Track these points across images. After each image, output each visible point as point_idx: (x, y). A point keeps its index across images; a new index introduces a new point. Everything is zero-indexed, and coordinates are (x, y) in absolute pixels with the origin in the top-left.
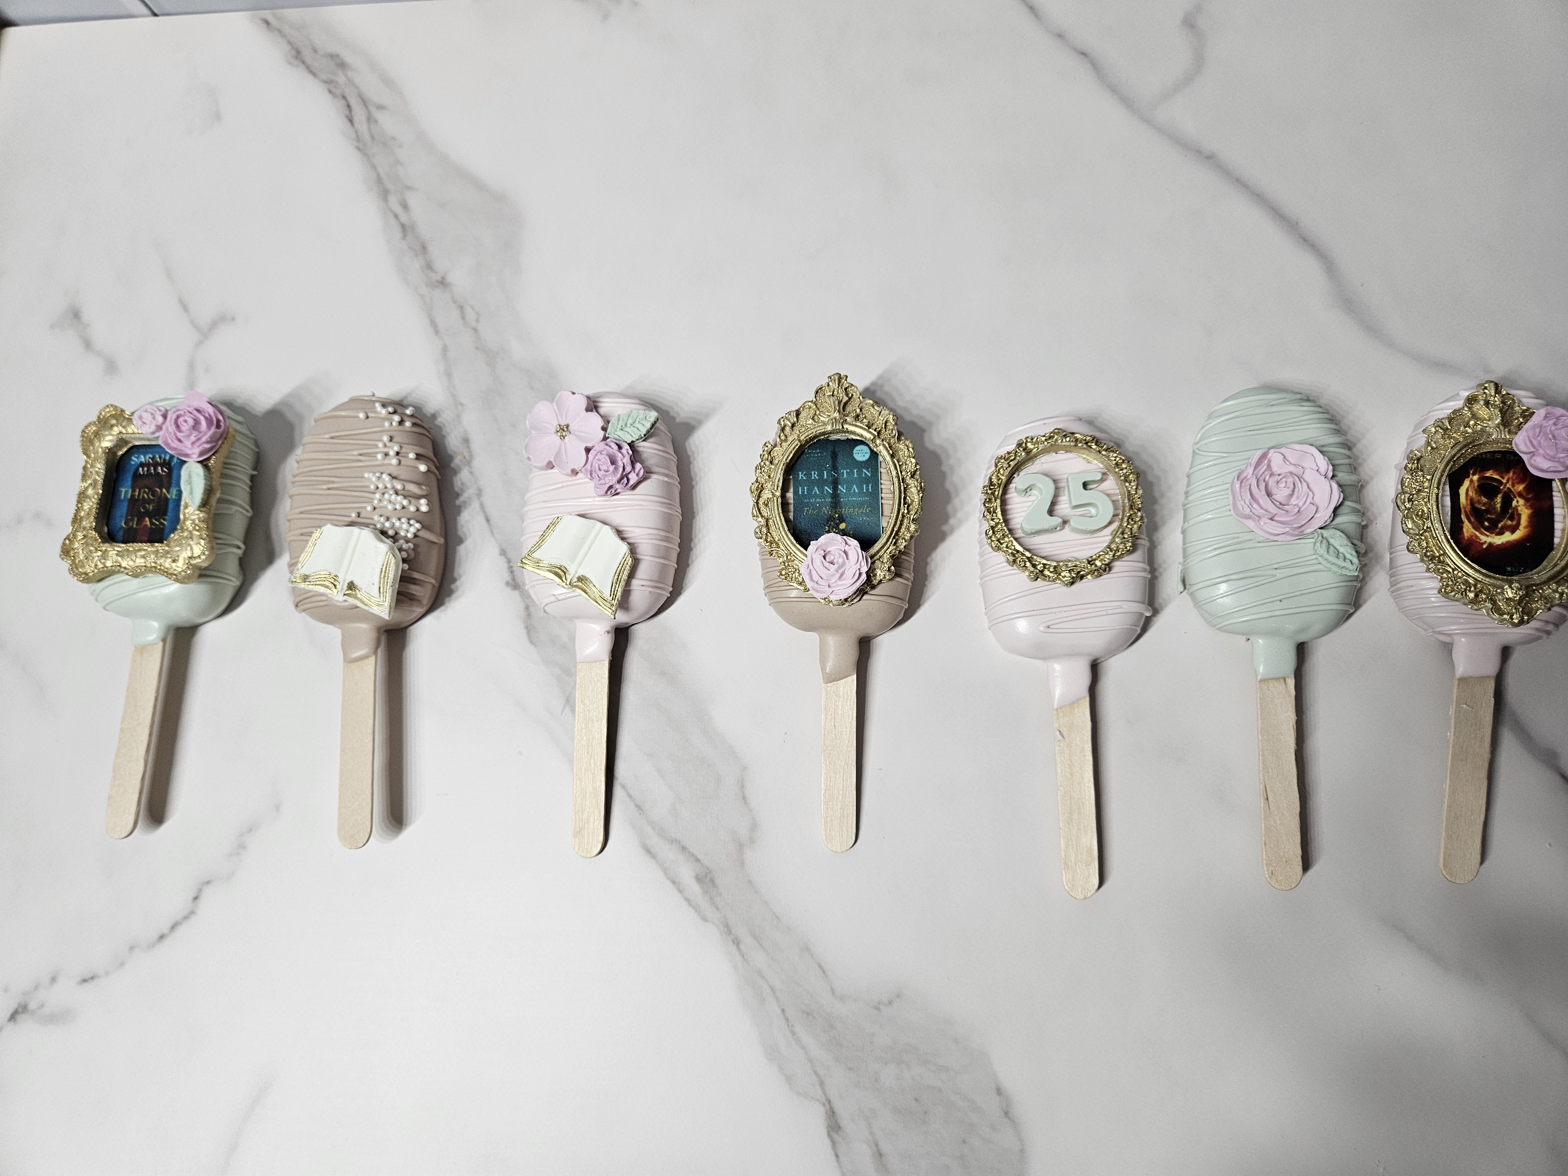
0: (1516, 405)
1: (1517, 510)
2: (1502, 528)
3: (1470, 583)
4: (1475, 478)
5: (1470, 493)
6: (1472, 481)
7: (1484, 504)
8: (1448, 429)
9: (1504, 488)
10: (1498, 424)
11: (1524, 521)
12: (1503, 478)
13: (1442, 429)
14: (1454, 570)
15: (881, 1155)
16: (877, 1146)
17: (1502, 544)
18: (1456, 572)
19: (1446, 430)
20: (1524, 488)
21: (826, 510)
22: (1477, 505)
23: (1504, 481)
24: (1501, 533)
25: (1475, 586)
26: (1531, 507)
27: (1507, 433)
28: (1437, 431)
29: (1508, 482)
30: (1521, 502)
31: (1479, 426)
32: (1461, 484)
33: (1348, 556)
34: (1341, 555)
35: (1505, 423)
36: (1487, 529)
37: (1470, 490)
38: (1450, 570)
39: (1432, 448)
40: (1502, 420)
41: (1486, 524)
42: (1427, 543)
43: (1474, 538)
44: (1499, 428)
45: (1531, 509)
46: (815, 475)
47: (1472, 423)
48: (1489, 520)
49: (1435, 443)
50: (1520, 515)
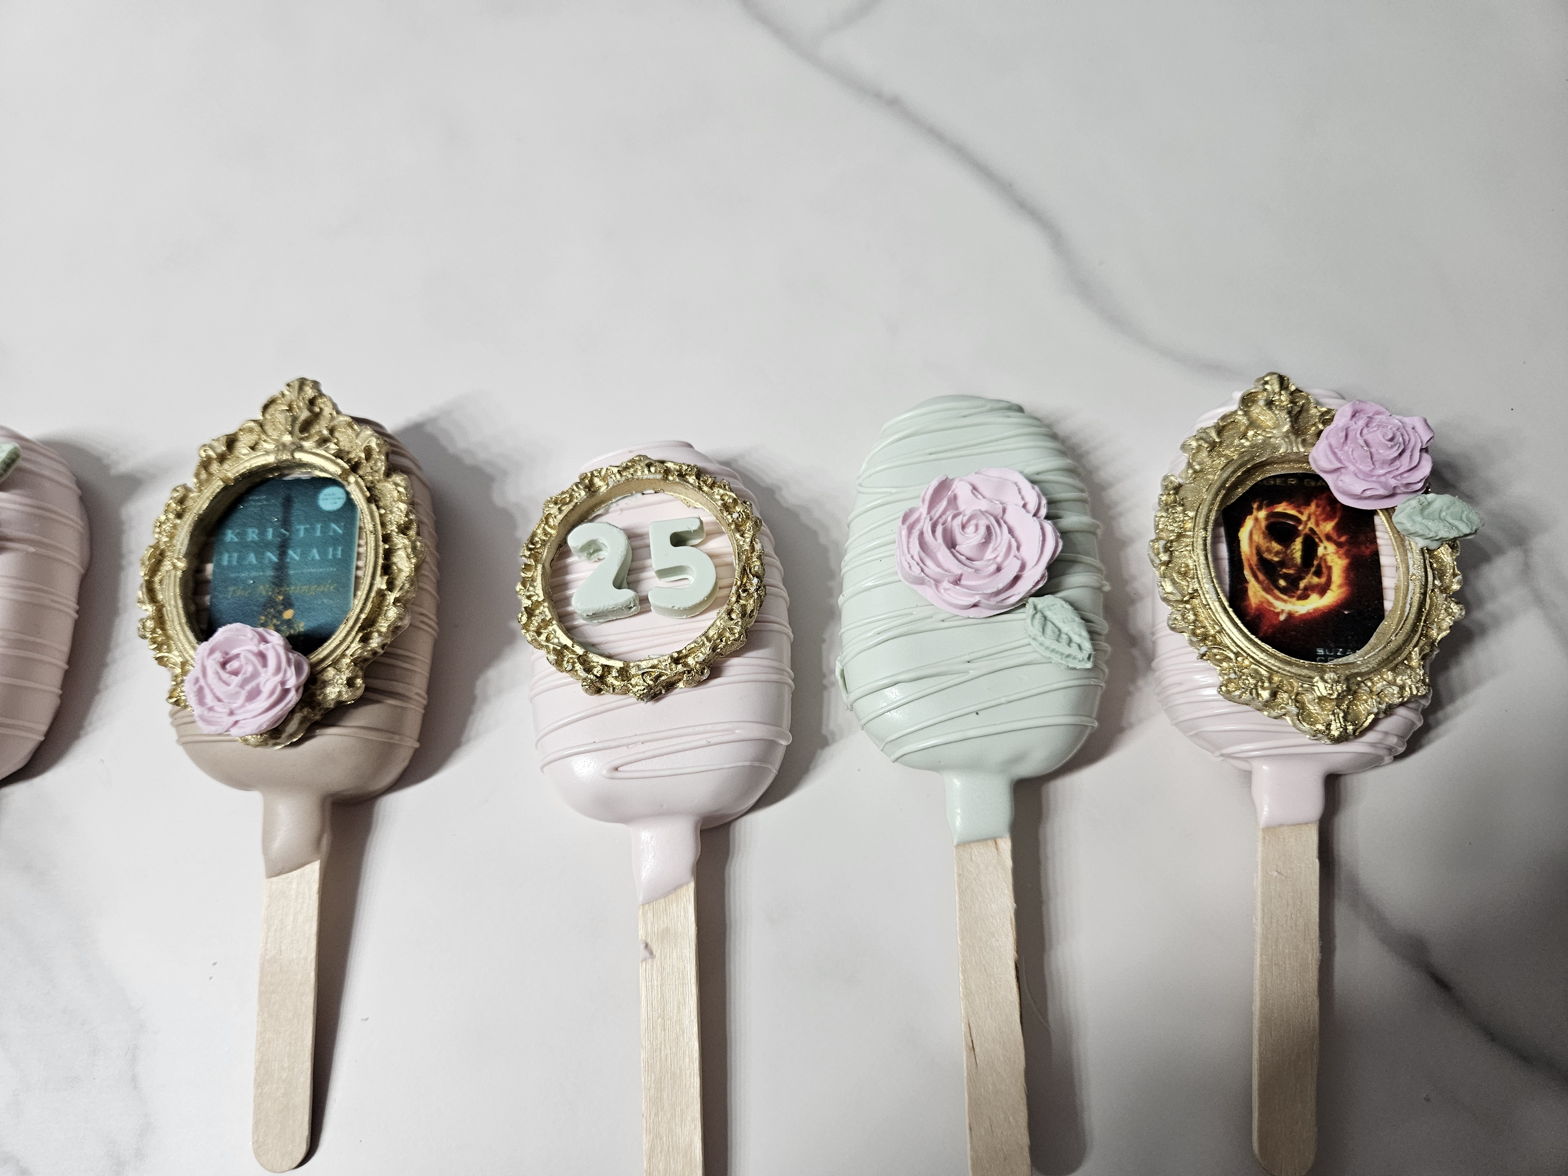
0: (1313, 405)
1: (1325, 561)
2: (1306, 589)
3: (1261, 675)
4: (1262, 514)
5: (1256, 537)
6: (1256, 519)
7: (1277, 554)
8: (1214, 442)
9: (1305, 528)
10: (1287, 432)
11: (1337, 576)
12: (1302, 513)
13: (1206, 442)
14: (1237, 654)
17: (1309, 613)
18: (1240, 659)
19: (1213, 445)
20: (1334, 528)
21: (264, 590)
22: (1267, 556)
23: (1304, 518)
24: (1304, 597)
25: (1270, 680)
26: (1347, 555)
27: (1300, 446)
28: (1200, 446)
29: (1309, 518)
30: (1331, 548)
31: (1260, 437)
32: (1240, 524)
33: (1076, 639)
34: (1064, 636)
35: (1298, 430)
36: (1284, 591)
37: (1254, 532)
38: (1232, 656)
39: (1195, 472)
40: (1292, 426)
41: (1282, 583)
42: (1195, 615)
43: (1265, 605)
44: (1288, 437)
45: (1347, 557)
46: (252, 534)
48: (1286, 577)
49: (1199, 464)
50: (1329, 568)
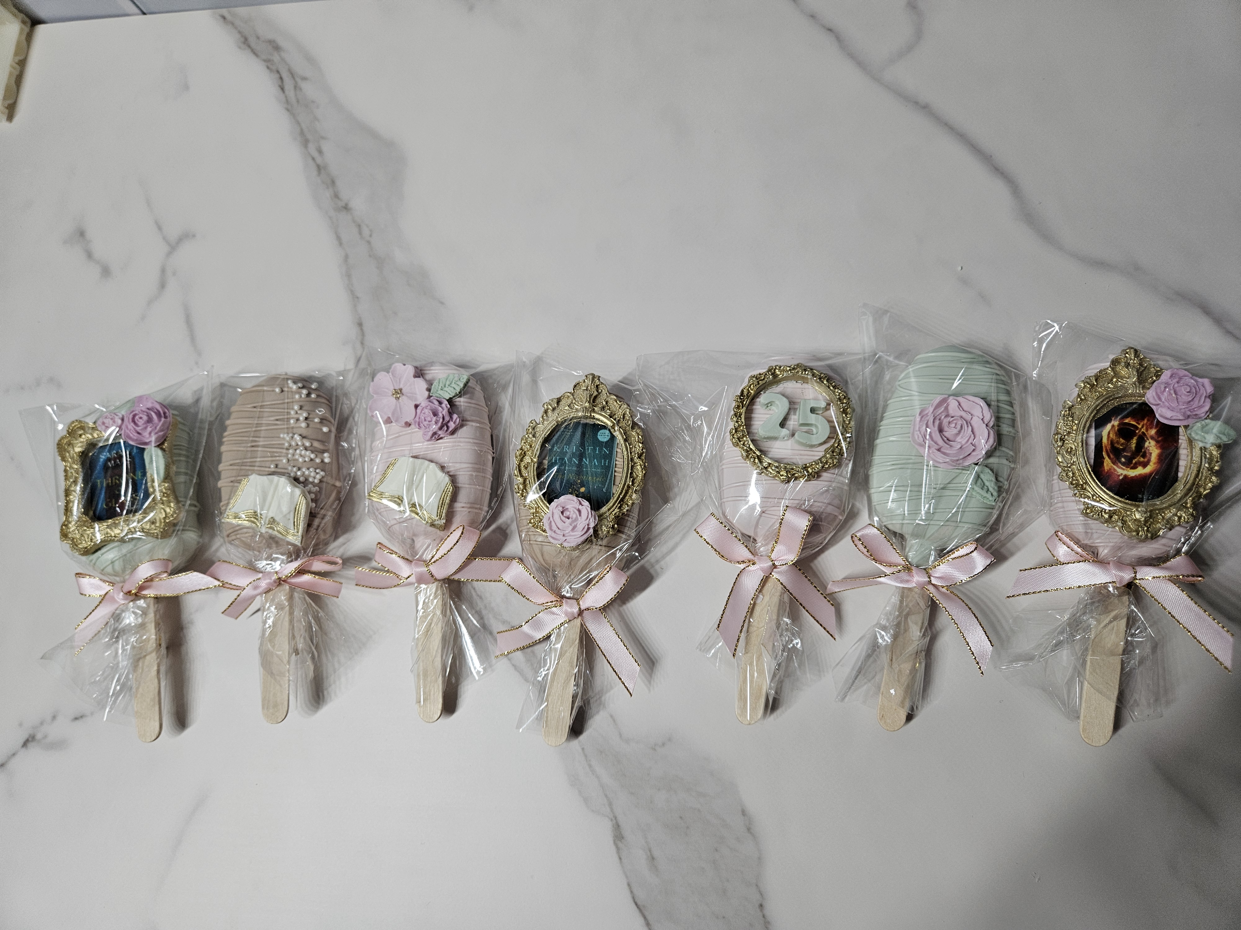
0: (1152, 366)
1: (1148, 450)
2: (1136, 463)
4: (1116, 423)
5: (1111, 434)
6: (1113, 425)
7: (1122, 444)
8: (1094, 384)
9: (1139, 432)
10: (1135, 382)
11: (1154, 459)
12: (1139, 424)
13: (1089, 384)
14: (1093, 495)
15: (653, 858)
16: (650, 851)
17: (1136, 476)
19: (1092, 386)
20: (1156, 433)
22: (1116, 444)
23: (1139, 426)
24: (1135, 467)
26: (1162, 447)
27: (1141, 389)
28: (1085, 386)
29: (1143, 427)
30: (1153, 443)
31: (1119, 383)
32: (1104, 425)
33: (991, 489)
34: (986, 488)
35: (1141, 380)
36: (1123, 464)
37: (1112, 431)
39: (1081, 399)
40: (1138, 378)
41: (1123, 460)
42: (1073, 474)
43: (1112, 471)
44: (1135, 384)
45: (1161, 450)
47: (1115, 380)
48: (1125, 457)
49: (1084, 396)
50: (1151, 454)
